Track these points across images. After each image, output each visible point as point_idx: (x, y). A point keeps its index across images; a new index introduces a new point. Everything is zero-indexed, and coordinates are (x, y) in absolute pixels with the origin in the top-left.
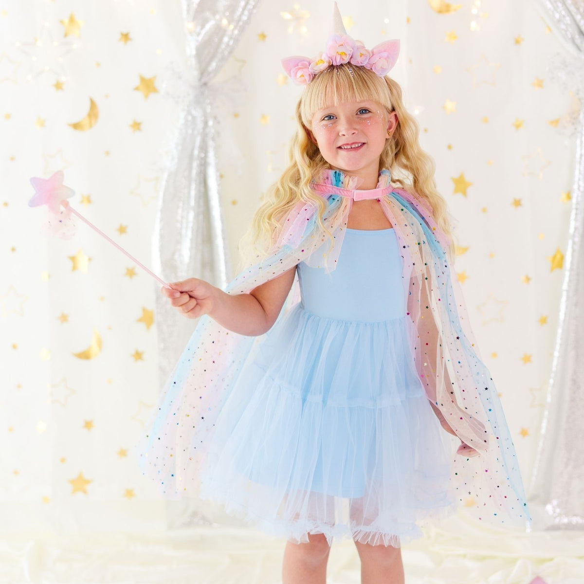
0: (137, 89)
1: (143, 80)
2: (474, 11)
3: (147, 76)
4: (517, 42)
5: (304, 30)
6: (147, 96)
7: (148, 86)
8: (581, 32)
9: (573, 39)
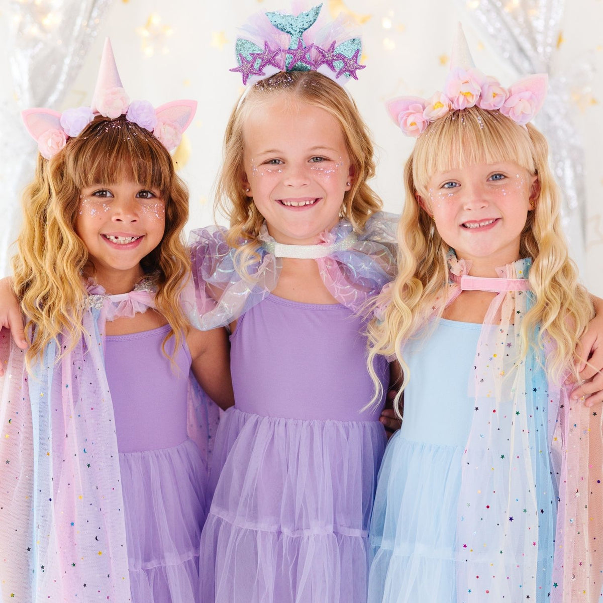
2: (387, 24)
4: (443, 62)
8: (521, 50)
9: (511, 59)
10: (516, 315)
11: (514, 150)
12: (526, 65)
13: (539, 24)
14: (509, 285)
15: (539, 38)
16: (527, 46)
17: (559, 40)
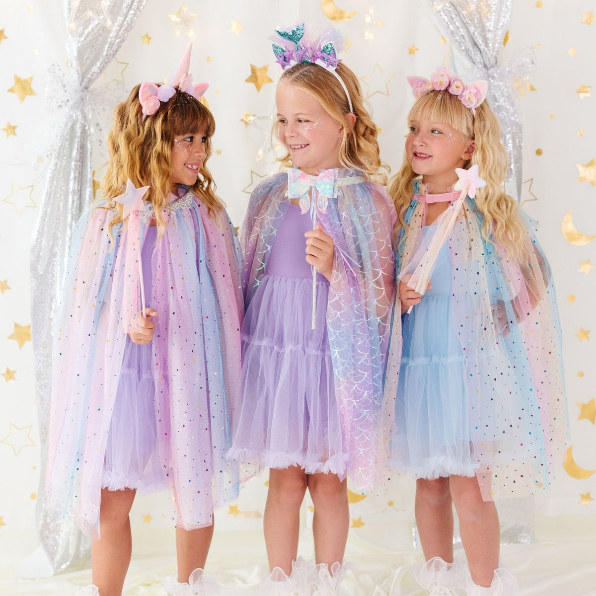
0: (11, 90)
1: (18, 80)
2: (368, 19)
3: (23, 77)
4: (412, 52)
5: (191, 33)
6: (22, 99)
7: (24, 87)
8: (475, 44)
9: (467, 51)
10: (467, 212)
11: (452, 119)
12: (478, 58)
13: (490, 25)
14: (454, 196)
15: (489, 35)
16: (480, 41)
17: (506, 39)
